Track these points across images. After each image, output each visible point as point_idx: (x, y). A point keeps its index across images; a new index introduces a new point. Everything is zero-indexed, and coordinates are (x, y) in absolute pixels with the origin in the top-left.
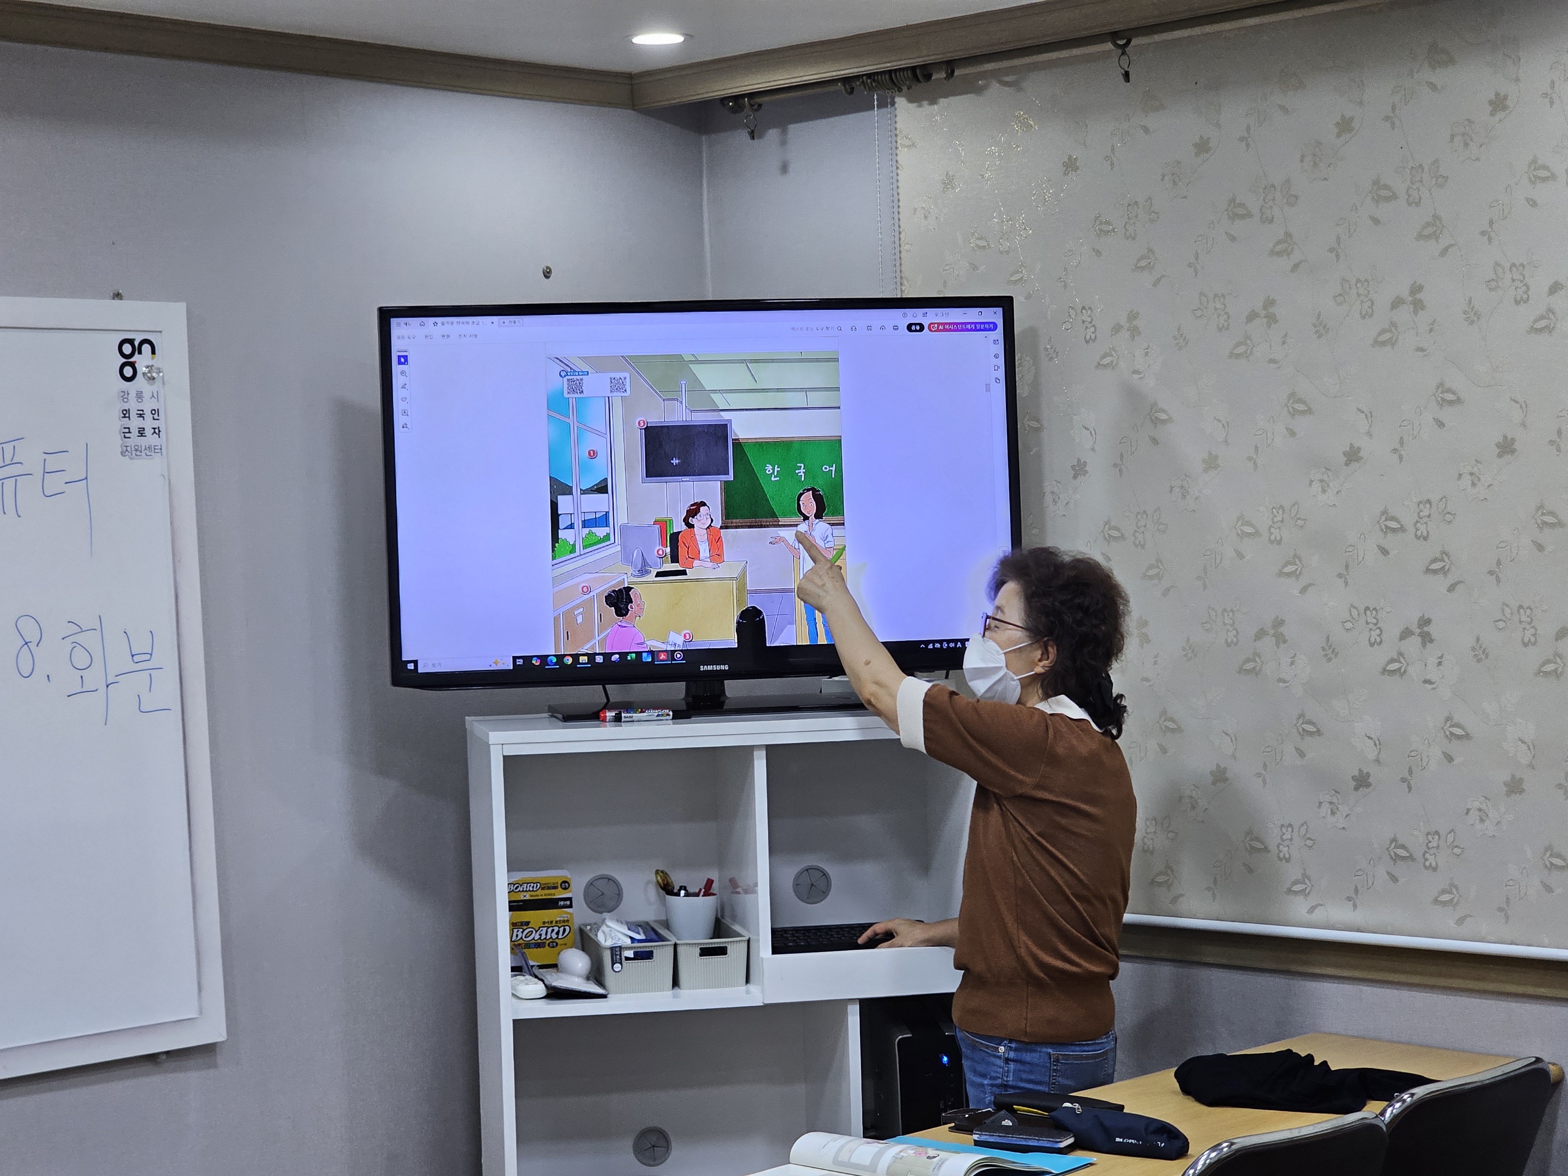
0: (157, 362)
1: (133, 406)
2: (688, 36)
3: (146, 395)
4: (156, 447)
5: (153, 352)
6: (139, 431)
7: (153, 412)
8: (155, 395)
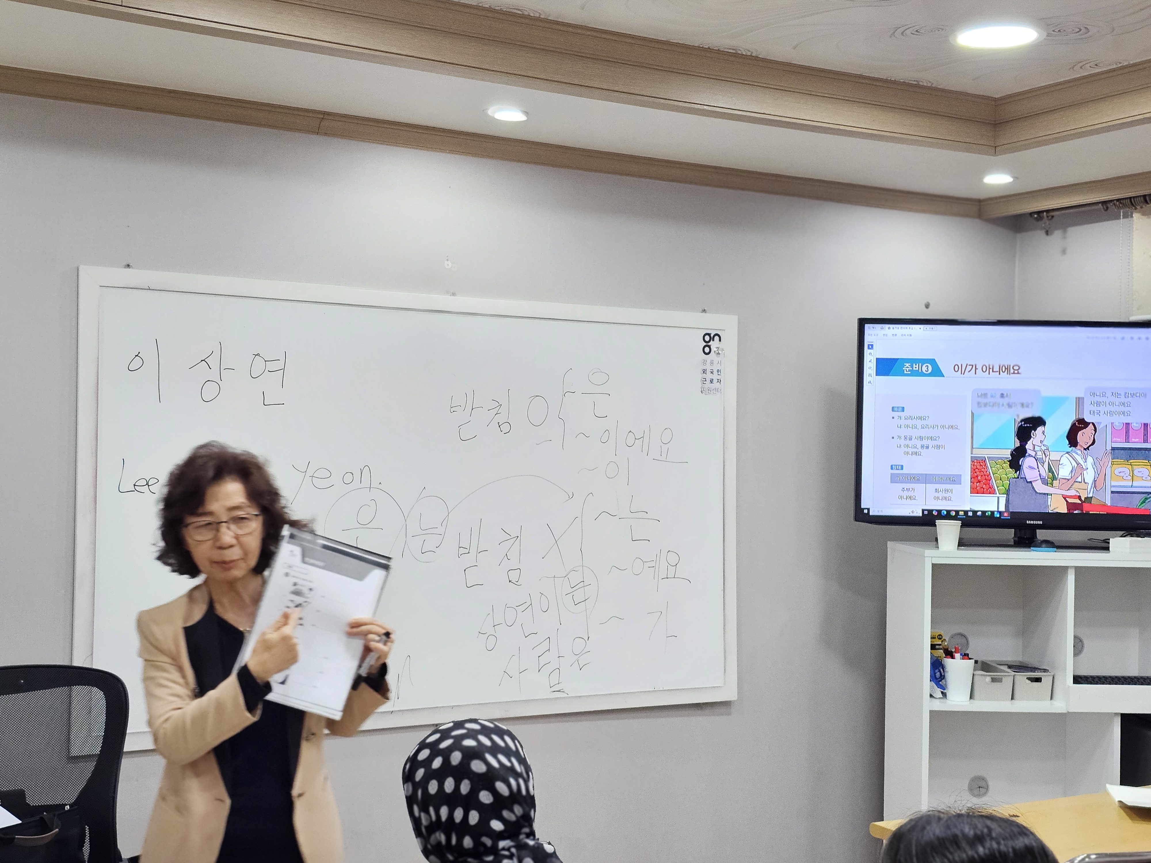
0: (721, 346)
1: (708, 368)
2: (1016, 178)
3: (715, 362)
4: (718, 389)
5: (720, 340)
6: (710, 381)
7: (718, 371)
8: (720, 362)
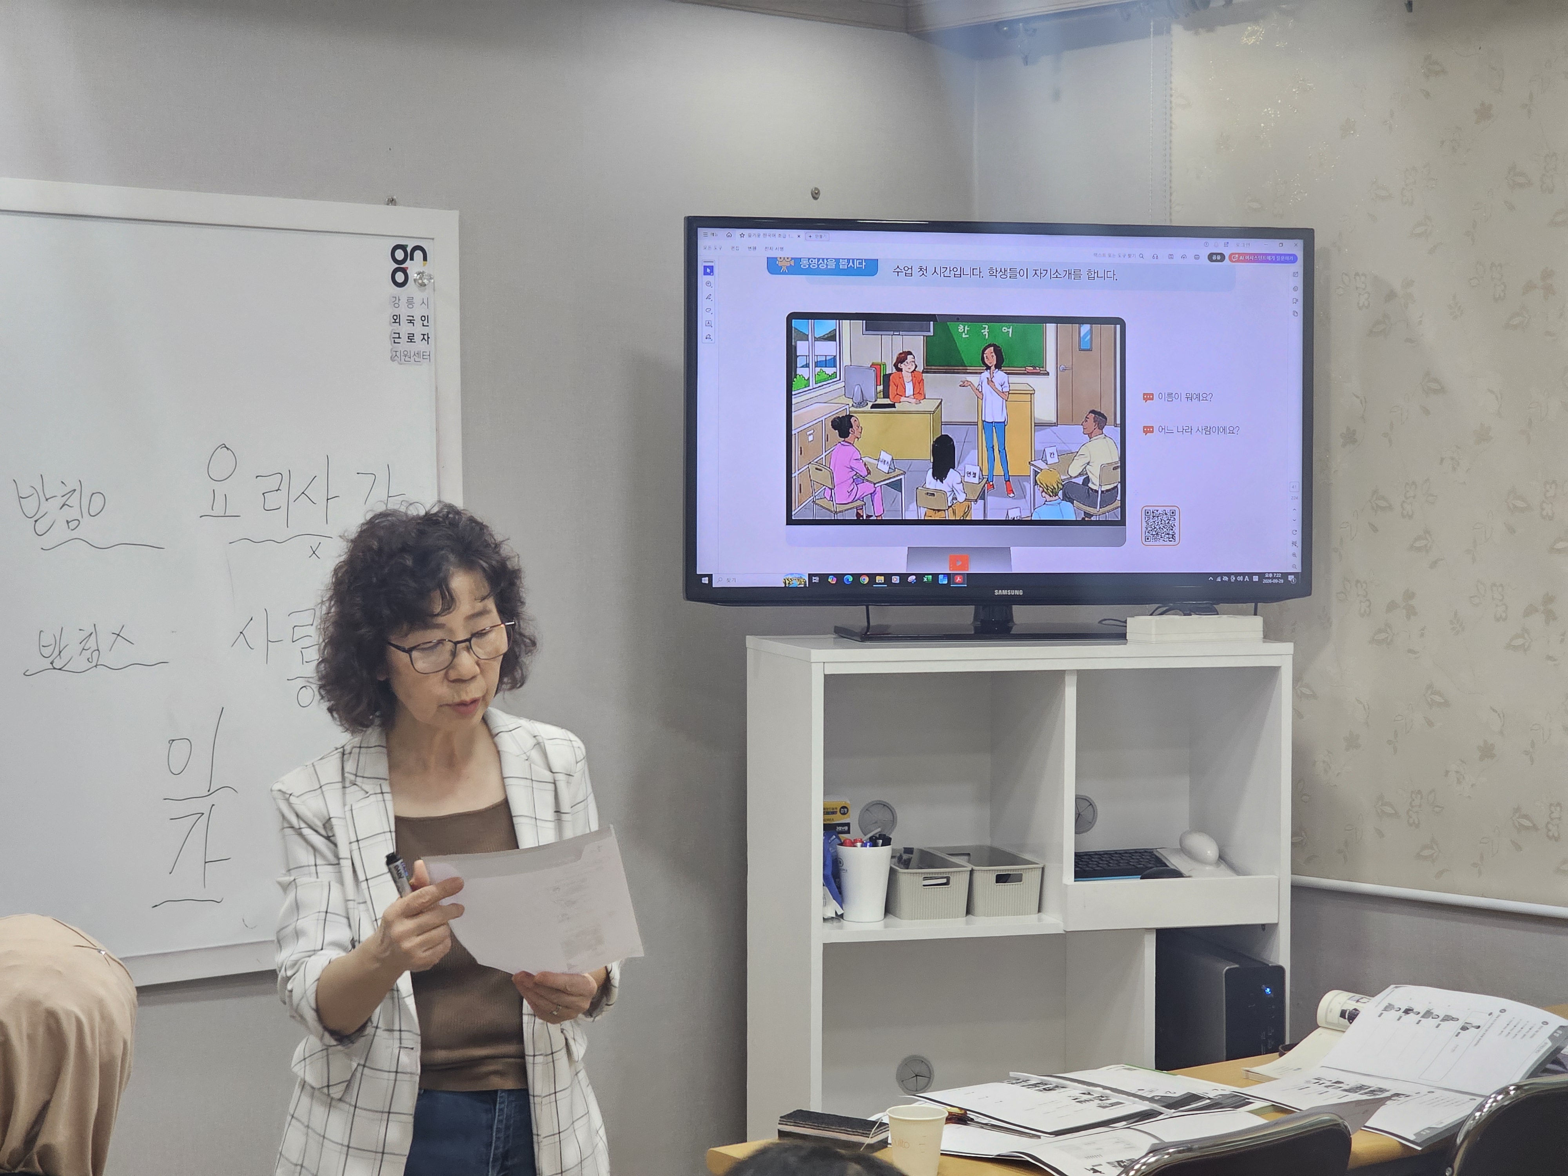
0: (427, 269)
1: (404, 312)
3: (417, 301)
4: (424, 354)
5: (425, 259)
6: (409, 337)
7: (423, 318)
8: (425, 301)
